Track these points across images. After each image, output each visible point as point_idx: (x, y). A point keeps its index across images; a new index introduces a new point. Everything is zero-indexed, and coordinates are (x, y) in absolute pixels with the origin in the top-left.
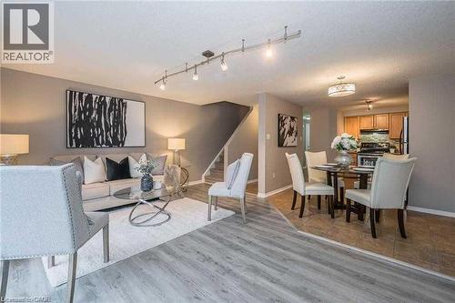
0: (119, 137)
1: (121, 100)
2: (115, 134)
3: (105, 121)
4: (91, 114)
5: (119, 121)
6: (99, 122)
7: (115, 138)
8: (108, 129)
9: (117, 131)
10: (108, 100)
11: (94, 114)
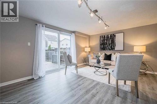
0: (113, 47)
1: (114, 34)
2: (112, 46)
3: (109, 43)
4: (105, 41)
5: (113, 42)
6: (107, 43)
7: (111, 47)
8: (109, 45)
9: (112, 45)
10: (109, 36)
11: (106, 41)
